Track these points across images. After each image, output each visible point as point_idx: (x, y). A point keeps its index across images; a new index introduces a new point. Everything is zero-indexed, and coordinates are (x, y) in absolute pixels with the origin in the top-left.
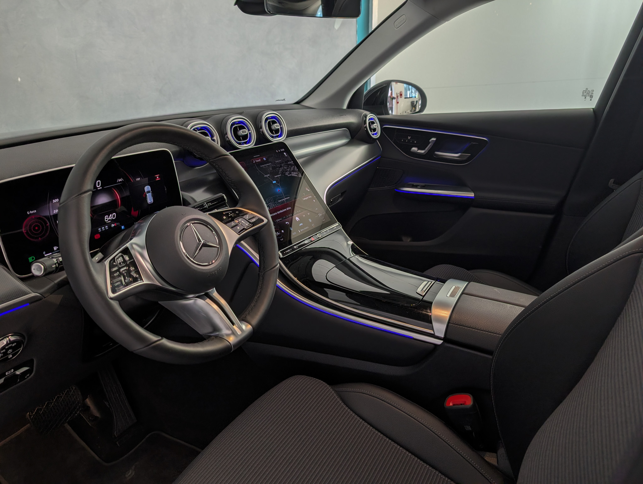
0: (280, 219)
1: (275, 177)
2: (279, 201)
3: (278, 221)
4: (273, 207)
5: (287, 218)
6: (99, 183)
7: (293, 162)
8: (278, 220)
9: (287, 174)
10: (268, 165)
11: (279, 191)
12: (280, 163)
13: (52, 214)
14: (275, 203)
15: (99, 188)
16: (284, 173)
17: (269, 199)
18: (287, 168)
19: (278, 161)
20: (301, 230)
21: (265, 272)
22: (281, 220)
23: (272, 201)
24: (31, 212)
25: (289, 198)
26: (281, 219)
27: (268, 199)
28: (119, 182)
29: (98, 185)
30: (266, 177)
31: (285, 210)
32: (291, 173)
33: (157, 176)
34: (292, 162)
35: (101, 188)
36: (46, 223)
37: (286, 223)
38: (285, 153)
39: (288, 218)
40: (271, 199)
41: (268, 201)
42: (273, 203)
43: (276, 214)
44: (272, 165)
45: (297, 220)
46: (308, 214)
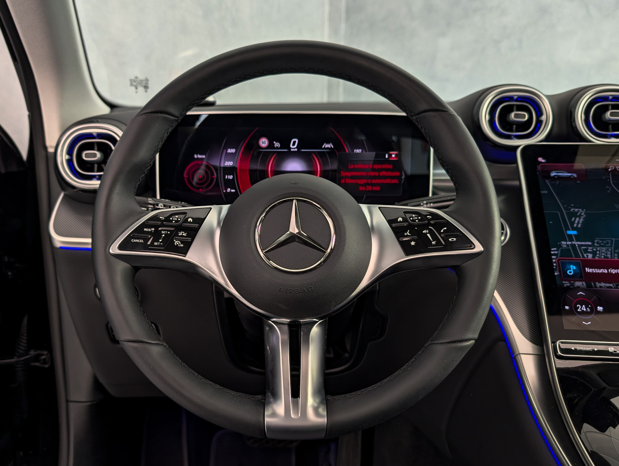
0: (608, 285)
3: (601, 287)
4: (605, 257)
6: (294, 142)
8: (603, 284)
13: (222, 165)
14: (616, 251)
15: (294, 150)
17: (605, 240)
21: (434, 344)
22: (611, 287)
23: (610, 245)
24: (200, 156)
26: (611, 285)
27: (600, 240)
28: (325, 148)
29: (294, 144)
33: (393, 154)
35: (296, 150)
36: (212, 174)
40: (610, 241)
41: (598, 243)
42: (610, 250)
43: (606, 271)
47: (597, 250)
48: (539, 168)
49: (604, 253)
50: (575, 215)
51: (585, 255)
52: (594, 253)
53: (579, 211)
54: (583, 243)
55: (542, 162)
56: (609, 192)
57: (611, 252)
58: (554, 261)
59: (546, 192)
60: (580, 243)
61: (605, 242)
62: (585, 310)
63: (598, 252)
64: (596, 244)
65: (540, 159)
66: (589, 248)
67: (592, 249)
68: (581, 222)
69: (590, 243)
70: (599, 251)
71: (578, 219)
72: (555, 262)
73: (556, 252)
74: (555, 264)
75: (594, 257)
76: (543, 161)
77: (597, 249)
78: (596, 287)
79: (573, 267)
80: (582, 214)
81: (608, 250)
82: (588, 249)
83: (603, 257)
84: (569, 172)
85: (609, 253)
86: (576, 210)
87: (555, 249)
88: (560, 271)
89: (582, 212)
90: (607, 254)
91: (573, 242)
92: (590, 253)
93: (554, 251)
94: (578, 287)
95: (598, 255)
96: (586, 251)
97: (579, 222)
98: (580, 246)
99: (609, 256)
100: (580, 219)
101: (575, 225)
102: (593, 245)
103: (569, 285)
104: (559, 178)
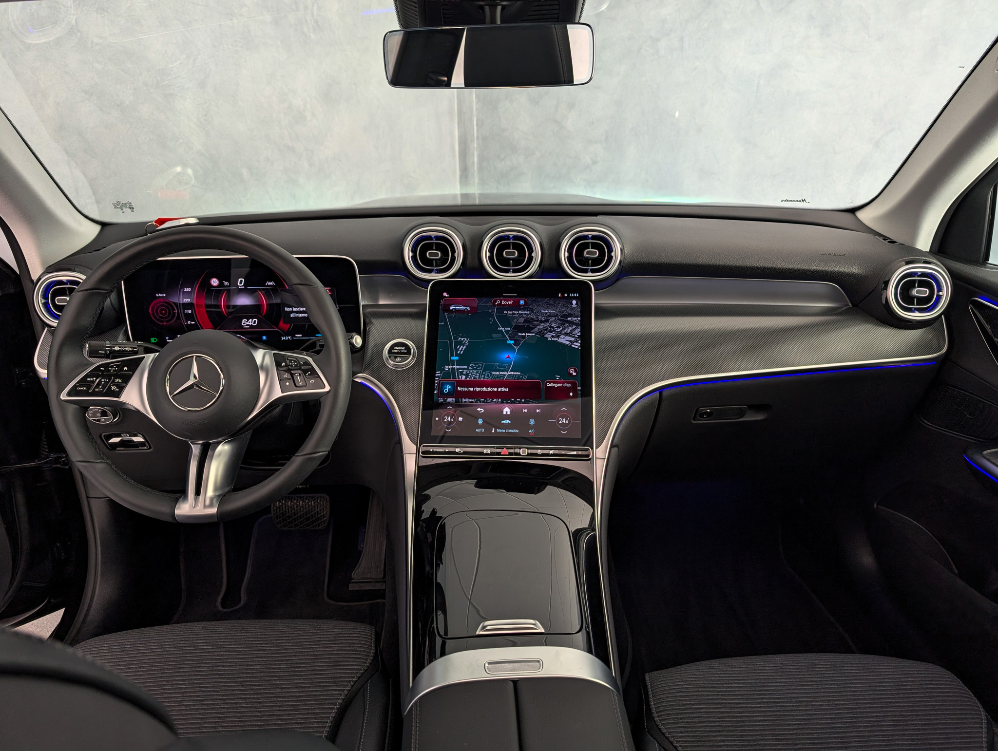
0: (471, 400)
1: (520, 334)
2: (493, 373)
3: (465, 402)
4: (474, 378)
5: (487, 402)
6: (241, 281)
7: (580, 321)
8: (467, 400)
9: (549, 336)
10: (521, 314)
11: (509, 357)
12: (550, 316)
13: (181, 302)
14: (484, 373)
15: (241, 287)
16: (544, 333)
17: (478, 364)
18: (558, 327)
19: (547, 311)
20: (499, 430)
22: (472, 402)
23: (480, 368)
24: (160, 295)
25: (519, 373)
26: (473, 400)
27: (475, 364)
28: (268, 285)
29: (241, 283)
30: (502, 330)
31: (496, 389)
32: (558, 337)
33: (328, 290)
34: (579, 319)
35: (243, 287)
36: (174, 309)
37: (479, 409)
38: (574, 302)
39: (489, 403)
40: (481, 365)
41: (472, 367)
42: (479, 372)
43: (472, 389)
44: (530, 316)
45: (505, 413)
46: (538, 411)
47: (470, 373)
48: (442, 302)
49: (474, 375)
50: (461, 343)
51: (460, 377)
52: (467, 375)
53: (464, 340)
54: (461, 367)
55: (446, 297)
56: (491, 323)
57: (480, 374)
58: (436, 382)
59: (443, 323)
60: (458, 367)
61: (477, 366)
62: (449, 420)
63: (470, 374)
64: (470, 368)
65: (445, 294)
66: (465, 371)
67: (466, 372)
68: (463, 350)
69: (466, 367)
70: (471, 373)
71: (462, 346)
72: (437, 383)
73: (439, 375)
74: (436, 385)
75: (466, 378)
76: (447, 296)
77: (470, 371)
78: (462, 402)
79: (449, 387)
80: (466, 343)
81: (478, 372)
82: (463, 372)
83: (472, 378)
84: (464, 306)
85: (478, 374)
86: (462, 339)
87: (439, 372)
88: (438, 391)
89: (466, 341)
90: (476, 376)
91: (454, 366)
92: (464, 375)
93: (438, 373)
94: (449, 402)
95: (469, 377)
96: (462, 374)
97: (462, 349)
98: (458, 369)
99: (477, 377)
100: (463, 347)
101: (459, 352)
102: (467, 369)
103: (442, 401)
104: (457, 311)
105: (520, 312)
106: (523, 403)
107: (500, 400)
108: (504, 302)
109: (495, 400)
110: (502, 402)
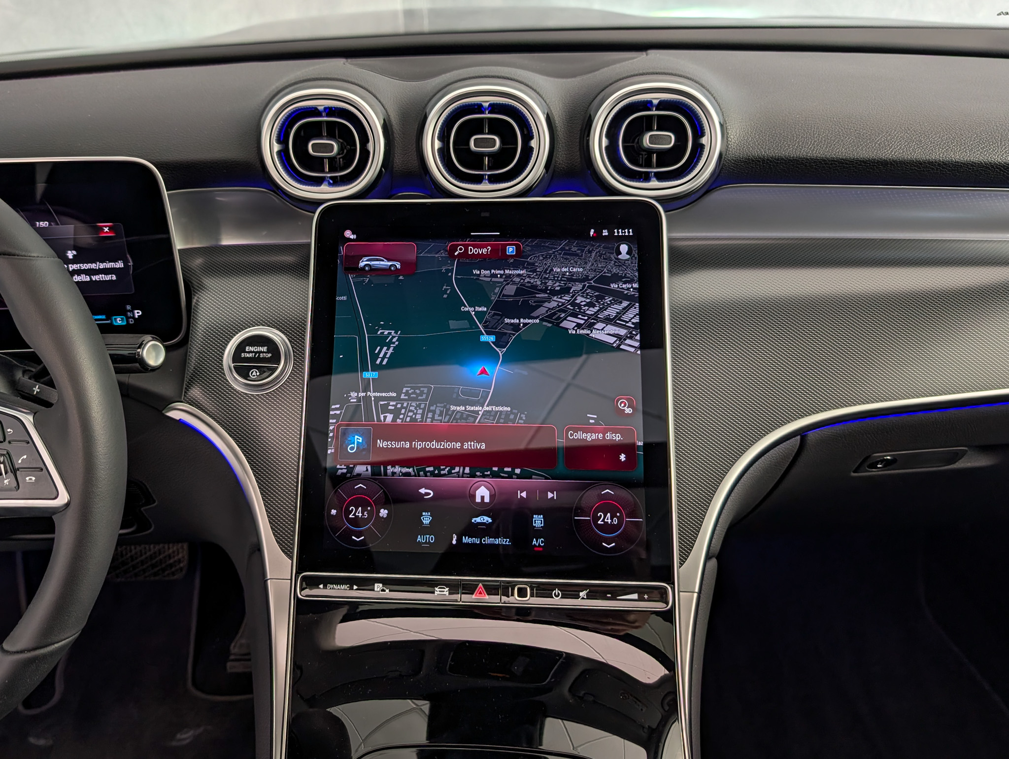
0: (405, 470)
1: (507, 321)
2: (453, 408)
3: (393, 473)
4: (412, 420)
5: (439, 475)
7: (639, 290)
8: (397, 469)
9: (569, 324)
10: (509, 276)
11: (485, 373)
12: (572, 279)
14: (432, 408)
16: (559, 318)
17: (419, 388)
18: (590, 305)
19: (564, 270)
20: (466, 540)
22: (408, 474)
23: (424, 396)
25: (509, 409)
26: (411, 470)
27: (412, 388)
30: (468, 312)
31: (458, 445)
32: (591, 326)
33: (106, 226)
34: (636, 285)
37: (423, 491)
38: (624, 248)
39: (444, 475)
40: (426, 390)
41: (407, 393)
42: (422, 406)
43: (408, 445)
44: (527, 280)
45: (478, 500)
46: (550, 495)
47: (402, 407)
48: (343, 251)
49: (413, 413)
50: (382, 342)
51: (382, 418)
52: (396, 413)
53: (390, 333)
54: (384, 394)
55: (349, 240)
56: (445, 296)
57: (424, 409)
58: (331, 428)
59: (344, 298)
60: (378, 394)
61: (418, 391)
62: (360, 515)
63: (403, 411)
64: (403, 396)
65: (348, 234)
66: (392, 403)
67: (395, 406)
68: (388, 356)
69: (394, 395)
70: (406, 408)
71: (385, 348)
72: (333, 431)
73: (338, 412)
74: (331, 435)
75: (394, 420)
76: (352, 237)
77: (402, 404)
78: (386, 474)
79: (358, 439)
80: (394, 340)
81: (419, 406)
82: (388, 404)
83: (408, 419)
84: (389, 260)
85: (420, 411)
86: (386, 332)
87: (338, 406)
88: (336, 450)
89: (394, 336)
90: (416, 414)
91: (369, 393)
92: (390, 412)
93: (335, 410)
94: (359, 475)
95: (401, 416)
96: (385, 409)
97: (386, 353)
98: (377, 399)
99: (419, 417)
100: (388, 349)
101: (378, 362)
102: (397, 399)
103: (345, 471)
104: (373, 270)
105: (507, 272)
106: (519, 477)
107: (467, 470)
108: (472, 251)
109: (457, 469)
110: (472, 475)
